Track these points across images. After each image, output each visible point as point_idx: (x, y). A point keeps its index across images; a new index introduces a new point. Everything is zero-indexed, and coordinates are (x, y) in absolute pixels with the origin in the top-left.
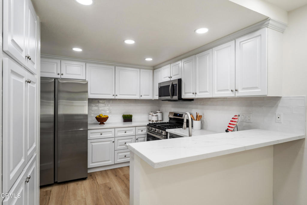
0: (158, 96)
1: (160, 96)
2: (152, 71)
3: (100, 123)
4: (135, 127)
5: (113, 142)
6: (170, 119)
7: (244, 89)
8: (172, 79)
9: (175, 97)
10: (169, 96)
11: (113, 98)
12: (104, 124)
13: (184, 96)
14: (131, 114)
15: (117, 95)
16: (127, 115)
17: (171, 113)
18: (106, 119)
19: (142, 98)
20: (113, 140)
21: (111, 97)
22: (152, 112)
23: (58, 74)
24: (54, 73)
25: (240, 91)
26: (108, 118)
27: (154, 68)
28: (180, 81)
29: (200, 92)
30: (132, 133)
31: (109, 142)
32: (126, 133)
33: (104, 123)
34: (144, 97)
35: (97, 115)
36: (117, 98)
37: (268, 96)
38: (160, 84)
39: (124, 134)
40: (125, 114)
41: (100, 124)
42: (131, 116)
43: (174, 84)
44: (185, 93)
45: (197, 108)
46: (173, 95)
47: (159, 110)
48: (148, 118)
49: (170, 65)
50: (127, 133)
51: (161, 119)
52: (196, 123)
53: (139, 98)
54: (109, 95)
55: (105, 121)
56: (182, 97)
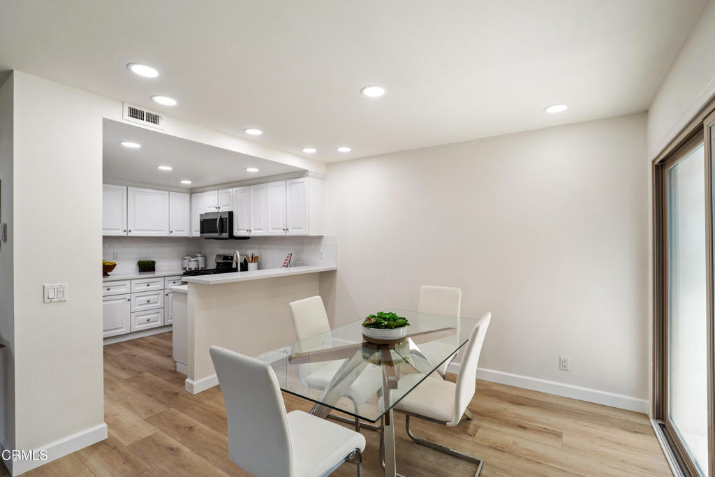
0: (199, 233)
1: (202, 232)
2: (188, 195)
4: (164, 277)
5: (129, 300)
6: (218, 263)
7: (293, 228)
8: (220, 211)
9: (225, 235)
10: (216, 232)
11: (125, 234)
12: (109, 275)
13: (237, 233)
14: (152, 260)
15: (130, 231)
16: (147, 262)
17: (218, 256)
18: (112, 267)
19: (172, 235)
20: (128, 297)
21: (121, 234)
22: (188, 256)
25: (290, 230)
26: (115, 265)
27: (192, 192)
28: (231, 214)
29: (255, 230)
30: (159, 286)
31: (122, 301)
32: (149, 287)
33: (108, 273)
34: (175, 234)
36: (130, 234)
37: (310, 235)
38: (201, 215)
39: (144, 287)
40: (142, 260)
42: (153, 263)
43: (223, 217)
44: (238, 230)
45: (253, 248)
46: (222, 231)
47: (200, 253)
48: (182, 265)
49: (216, 191)
50: (151, 287)
51: (203, 266)
52: (251, 266)
53: (167, 235)
54: (117, 231)
55: (111, 271)
56: (234, 235)
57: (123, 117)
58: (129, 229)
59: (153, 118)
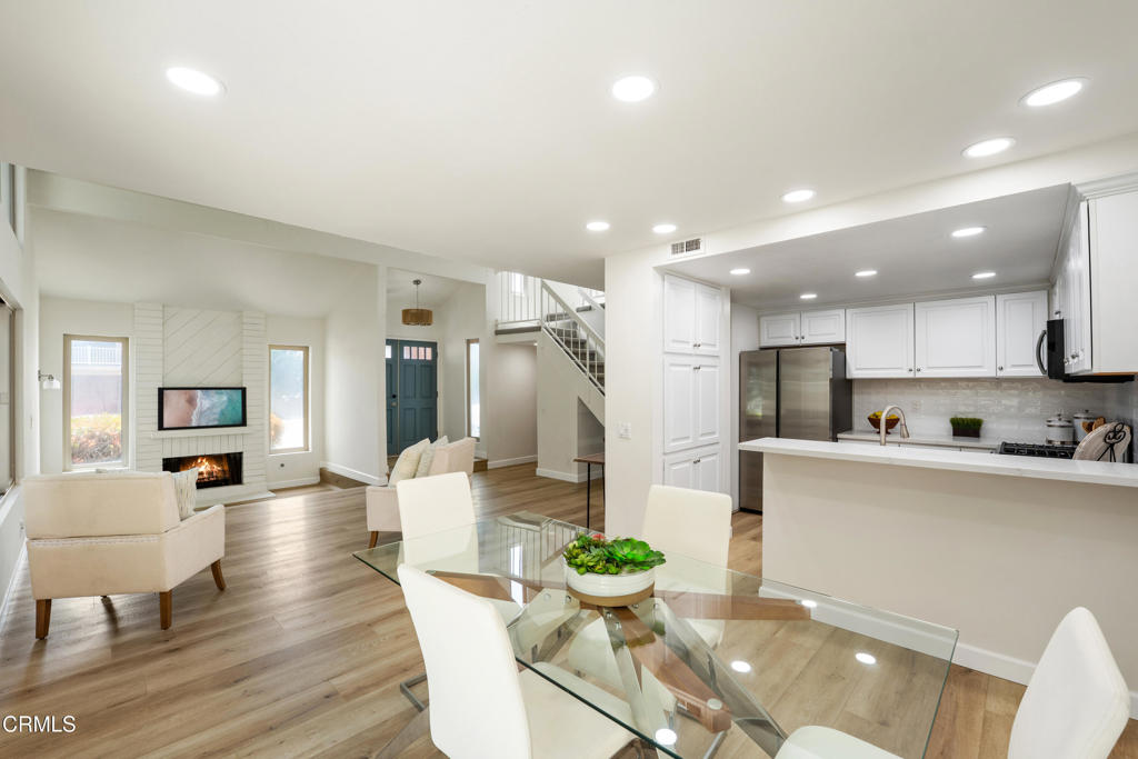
2: (1044, 295)
11: (911, 375)
12: (889, 433)
15: (919, 370)
16: (963, 420)
18: (893, 422)
19: (1001, 374)
21: (905, 374)
23: (798, 338)
24: (790, 337)
26: (898, 420)
27: (1051, 284)
34: (1009, 372)
36: (919, 375)
40: (960, 416)
53: (993, 374)
54: (899, 371)
55: (892, 428)
56: (1066, 372)
57: (668, 258)
58: (918, 367)
59: (693, 245)
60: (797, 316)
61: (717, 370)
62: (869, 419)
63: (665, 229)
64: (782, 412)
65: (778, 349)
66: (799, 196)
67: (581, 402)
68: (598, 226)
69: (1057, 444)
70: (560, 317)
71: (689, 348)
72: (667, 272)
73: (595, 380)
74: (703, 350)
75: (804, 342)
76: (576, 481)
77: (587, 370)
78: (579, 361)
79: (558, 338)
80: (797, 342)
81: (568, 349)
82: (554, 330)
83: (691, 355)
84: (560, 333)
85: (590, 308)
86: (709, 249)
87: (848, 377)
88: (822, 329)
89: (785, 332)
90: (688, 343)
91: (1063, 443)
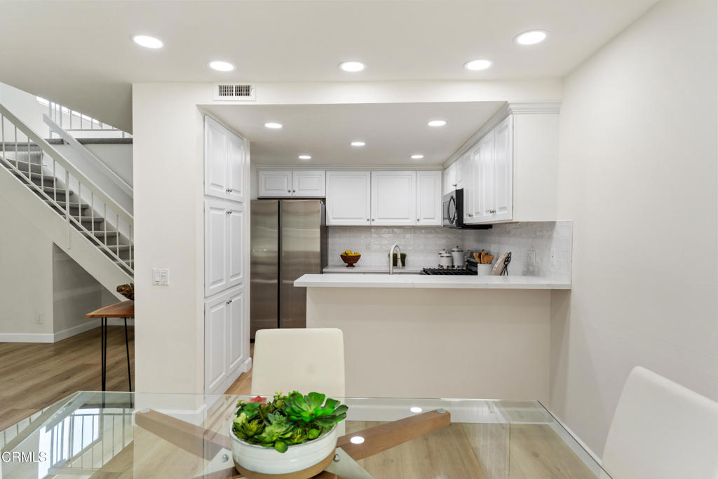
2: (440, 173)
3: (347, 264)
7: (500, 209)
11: (368, 224)
12: (354, 266)
13: (466, 220)
14: (403, 253)
15: (373, 220)
18: (357, 258)
19: (419, 224)
21: (364, 223)
23: (289, 192)
24: (284, 190)
26: (360, 256)
27: (445, 167)
28: (460, 192)
33: (354, 264)
34: (423, 223)
35: (342, 252)
36: (373, 224)
38: (444, 197)
41: (347, 266)
42: (404, 256)
44: (466, 215)
47: (457, 247)
49: (455, 163)
51: (461, 264)
52: (481, 268)
53: (414, 224)
54: (360, 220)
55: (356, 262)
56: (464, 222)
57: (213, 98)
58: (372, 218)
59: (244, 91)
60: (289, 173)
61: (241, 215)
62: (342, 256)
63: (222, 67)
64: (283, 254)
65: (280, 199)
66: (353, 67)
67: (57, 249)
68: (149, 42)
69: (445, 268)
70: (22, 146)
71: (222, 192)
72: (208, 113)
73: (79, 224)
74: (233, 195)
75: (295, 195)
76: (52, 341)
77: (67, 212)
78: (55, 202)
79: (20, 173)
80: (289, 195)
81: (37, 187)
82: (13, 163)
83: (223, 199)
84: (23, 167)
85: (61, 142)
86: (257, 97)
87: (327, 224)
88: (308, 185)
89: (279, 186)
90: (222, 187)
91: (448, 267)
